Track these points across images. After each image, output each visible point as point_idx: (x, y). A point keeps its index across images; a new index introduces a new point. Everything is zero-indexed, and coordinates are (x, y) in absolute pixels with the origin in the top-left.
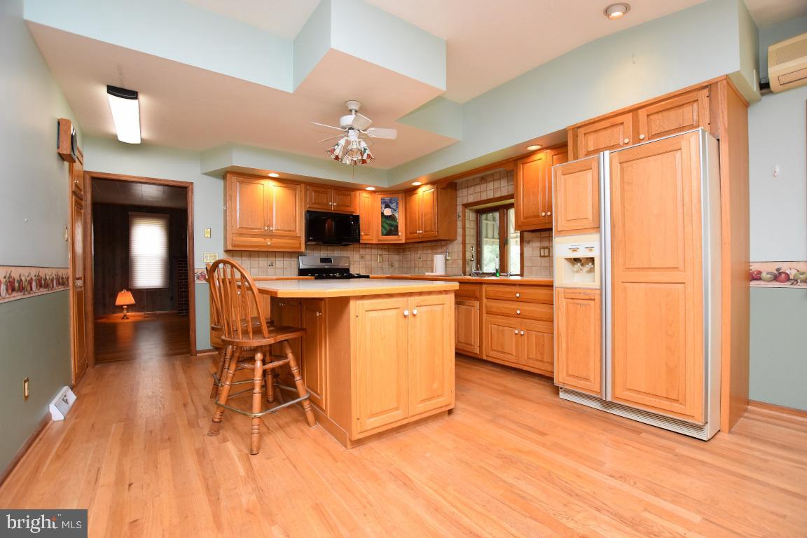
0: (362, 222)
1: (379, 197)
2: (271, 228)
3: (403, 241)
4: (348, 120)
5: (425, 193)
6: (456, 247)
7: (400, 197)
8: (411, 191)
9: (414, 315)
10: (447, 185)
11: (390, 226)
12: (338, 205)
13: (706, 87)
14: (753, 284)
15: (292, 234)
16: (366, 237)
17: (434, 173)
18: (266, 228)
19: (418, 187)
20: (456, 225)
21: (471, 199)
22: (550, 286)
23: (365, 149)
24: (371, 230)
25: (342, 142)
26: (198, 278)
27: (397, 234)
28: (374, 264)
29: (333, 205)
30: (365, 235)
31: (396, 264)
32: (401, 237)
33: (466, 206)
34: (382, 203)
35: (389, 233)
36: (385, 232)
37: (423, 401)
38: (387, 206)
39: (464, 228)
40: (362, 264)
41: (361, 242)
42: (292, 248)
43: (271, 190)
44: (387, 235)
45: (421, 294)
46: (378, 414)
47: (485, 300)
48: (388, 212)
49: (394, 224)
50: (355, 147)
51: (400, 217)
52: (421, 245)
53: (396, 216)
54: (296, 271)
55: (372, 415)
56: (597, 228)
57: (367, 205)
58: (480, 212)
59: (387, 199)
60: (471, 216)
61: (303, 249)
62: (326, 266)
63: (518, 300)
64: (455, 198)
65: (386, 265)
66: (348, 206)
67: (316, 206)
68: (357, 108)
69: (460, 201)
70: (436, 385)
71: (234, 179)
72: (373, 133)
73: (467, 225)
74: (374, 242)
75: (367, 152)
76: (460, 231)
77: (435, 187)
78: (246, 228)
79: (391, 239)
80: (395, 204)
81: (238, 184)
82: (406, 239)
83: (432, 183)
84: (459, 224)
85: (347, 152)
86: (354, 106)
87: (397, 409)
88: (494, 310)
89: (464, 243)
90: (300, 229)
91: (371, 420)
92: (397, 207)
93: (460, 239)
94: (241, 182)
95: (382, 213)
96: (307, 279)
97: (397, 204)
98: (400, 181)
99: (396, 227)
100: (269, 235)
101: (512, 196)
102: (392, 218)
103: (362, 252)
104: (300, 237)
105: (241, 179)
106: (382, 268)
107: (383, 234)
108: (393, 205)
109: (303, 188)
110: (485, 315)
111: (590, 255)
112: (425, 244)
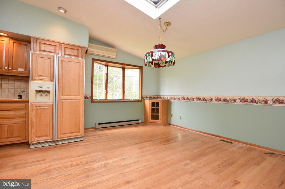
13: (81, 47)
56: (52, 80)
111: (48, 90)
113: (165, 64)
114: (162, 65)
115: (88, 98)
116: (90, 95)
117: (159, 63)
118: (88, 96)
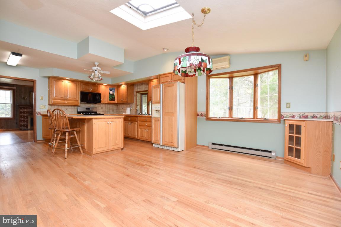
0: (101, 96)
1: (108, 87)
2: (67, 97)
3: (117, 103)
4: (95, 68)
5: (124, 87)
6: (134, 105)
7: (116, 88)
8: (119, 86)
9: (110, 124)
10: (131, 85)
11: (112, 97)
12: (93, 90)
14: (198, 117)
15: (75, 99)
16: (103, 101)
17: (127, 82)
18: (65, 97)
19: (121, 85)
20: (134, 98)
21: (138, 90)
22: (151, 117)
23: (100, 77)
24: (105, 98)
25: (93, 74)
26: (38, 114)
27: (115, 100)
28: (106, 110)
29: (90, 89)
30: (103, 100)
31: (115, 110)
32: (116, 101)
33: (137, 92)
34: (109, 89)
35: (112, 100)
36: (110, 99)
37: (113, 145)
38: (111, 90)
39: (136, 99)
40: (102, 110)
41: (101, 102)
42: (74, 104)
43: (67, 84)
44: (111, 100)
45: (113, 118)
46: (100, 148)
47: (138, 122)
48: (111, 93)
49: (114, 97)
50: (97, 76)
51: (116, 94)
52: (123, 104)
53: (114, 94)
54: (76, 112)
55: (99, 148)
56: (160, 103)
57: (104, 90)
58: (142, 94)
59: (111, 88)
60: (138, 95)
61: (79, 105)
62: (88, 111)
63: (146, 121)
64: (134, 89)
65: (111, 110)
66: (96, 90)
67: (84, 90)
68: (98, 64)
69: (135, 91)
70: (117, 142)
71: (53, 80)
72: (102, 72)
73: (137, 98)
74: (106, 103)
75: (101, 78)
76: (135, 100)
77: (127, 85)
78: (57, 97)
79: (112, 102)
80: (114, 90)
81: (54, 81)
82: (118, 102)
83: (126, 84)
84: (135, 98)
85: (94, 77)
86: (97, 64)
87: (106, 147)
88: (141, 124)
89: (136, 104)
90: (78, 97)
91: (98, 149)
92: (115, 91)
93: (135, 102)
94: (55, 81)
95: (109, 93)
96: (81, 115)
97: (115, 90)
98: (115, 82)
99: (114, 98)
100: (67, 100)
101: (147, 91)
102: (113, 95)
103: (102, 106)
104: (78, 100)
105: (55, 80)
106: (109, 112)
107: (109, 100)
108: (113, 90)
109: (79, 84)
110: (138, 126)
111: (158, 109)
112: (125, 104)
113: (195, 73)
114: (190, 74)
115: (203, 116)
116: (205, 113)
117: (186, 71)
118: (204, 114)
